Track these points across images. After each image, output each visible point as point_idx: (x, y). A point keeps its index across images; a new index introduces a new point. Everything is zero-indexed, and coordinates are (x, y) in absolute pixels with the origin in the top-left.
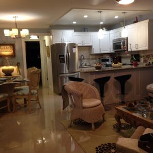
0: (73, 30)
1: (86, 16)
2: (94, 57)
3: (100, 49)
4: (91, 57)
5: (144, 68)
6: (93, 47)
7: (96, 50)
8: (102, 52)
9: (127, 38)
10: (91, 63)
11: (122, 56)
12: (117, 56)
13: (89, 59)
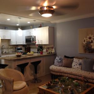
1: (8, 20)
2: (12, 47)
3: (16, 42)
4: (9, 47)
5: (47, 55)
6: (11, 40)
7: (13, 43)
8: (18, 44)
10: (9, 51)
11: (31, 47)
12: (28, 46)
13: (8, 48)
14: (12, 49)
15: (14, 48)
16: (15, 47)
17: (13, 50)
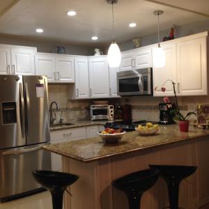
0: (36, 49)
3: (90, 90)
4: (71, 106)
6: (77, 86)
7: (82, 93)
8: (95, 96)
9: (151, 69)
10: (71, 117)
11: (132, 104)
12: (123, 104)
13: (67, 109)
14: (78, 113)
15: (83, 107)
16: (87, 105)
17: (82, 114)
